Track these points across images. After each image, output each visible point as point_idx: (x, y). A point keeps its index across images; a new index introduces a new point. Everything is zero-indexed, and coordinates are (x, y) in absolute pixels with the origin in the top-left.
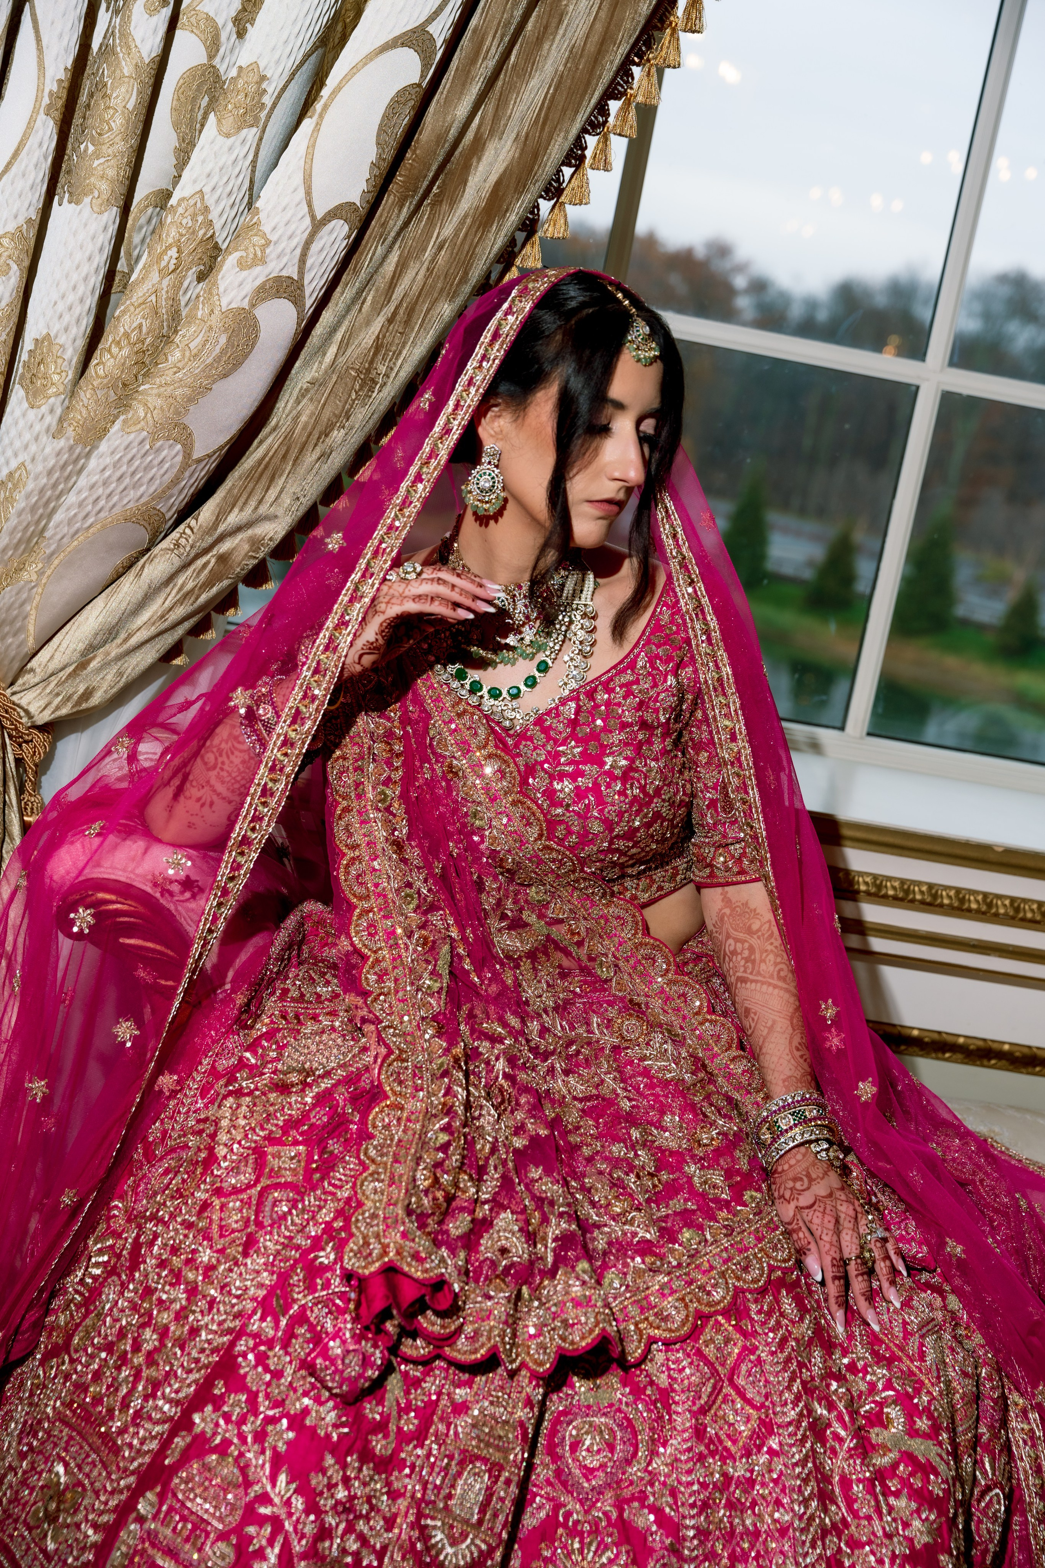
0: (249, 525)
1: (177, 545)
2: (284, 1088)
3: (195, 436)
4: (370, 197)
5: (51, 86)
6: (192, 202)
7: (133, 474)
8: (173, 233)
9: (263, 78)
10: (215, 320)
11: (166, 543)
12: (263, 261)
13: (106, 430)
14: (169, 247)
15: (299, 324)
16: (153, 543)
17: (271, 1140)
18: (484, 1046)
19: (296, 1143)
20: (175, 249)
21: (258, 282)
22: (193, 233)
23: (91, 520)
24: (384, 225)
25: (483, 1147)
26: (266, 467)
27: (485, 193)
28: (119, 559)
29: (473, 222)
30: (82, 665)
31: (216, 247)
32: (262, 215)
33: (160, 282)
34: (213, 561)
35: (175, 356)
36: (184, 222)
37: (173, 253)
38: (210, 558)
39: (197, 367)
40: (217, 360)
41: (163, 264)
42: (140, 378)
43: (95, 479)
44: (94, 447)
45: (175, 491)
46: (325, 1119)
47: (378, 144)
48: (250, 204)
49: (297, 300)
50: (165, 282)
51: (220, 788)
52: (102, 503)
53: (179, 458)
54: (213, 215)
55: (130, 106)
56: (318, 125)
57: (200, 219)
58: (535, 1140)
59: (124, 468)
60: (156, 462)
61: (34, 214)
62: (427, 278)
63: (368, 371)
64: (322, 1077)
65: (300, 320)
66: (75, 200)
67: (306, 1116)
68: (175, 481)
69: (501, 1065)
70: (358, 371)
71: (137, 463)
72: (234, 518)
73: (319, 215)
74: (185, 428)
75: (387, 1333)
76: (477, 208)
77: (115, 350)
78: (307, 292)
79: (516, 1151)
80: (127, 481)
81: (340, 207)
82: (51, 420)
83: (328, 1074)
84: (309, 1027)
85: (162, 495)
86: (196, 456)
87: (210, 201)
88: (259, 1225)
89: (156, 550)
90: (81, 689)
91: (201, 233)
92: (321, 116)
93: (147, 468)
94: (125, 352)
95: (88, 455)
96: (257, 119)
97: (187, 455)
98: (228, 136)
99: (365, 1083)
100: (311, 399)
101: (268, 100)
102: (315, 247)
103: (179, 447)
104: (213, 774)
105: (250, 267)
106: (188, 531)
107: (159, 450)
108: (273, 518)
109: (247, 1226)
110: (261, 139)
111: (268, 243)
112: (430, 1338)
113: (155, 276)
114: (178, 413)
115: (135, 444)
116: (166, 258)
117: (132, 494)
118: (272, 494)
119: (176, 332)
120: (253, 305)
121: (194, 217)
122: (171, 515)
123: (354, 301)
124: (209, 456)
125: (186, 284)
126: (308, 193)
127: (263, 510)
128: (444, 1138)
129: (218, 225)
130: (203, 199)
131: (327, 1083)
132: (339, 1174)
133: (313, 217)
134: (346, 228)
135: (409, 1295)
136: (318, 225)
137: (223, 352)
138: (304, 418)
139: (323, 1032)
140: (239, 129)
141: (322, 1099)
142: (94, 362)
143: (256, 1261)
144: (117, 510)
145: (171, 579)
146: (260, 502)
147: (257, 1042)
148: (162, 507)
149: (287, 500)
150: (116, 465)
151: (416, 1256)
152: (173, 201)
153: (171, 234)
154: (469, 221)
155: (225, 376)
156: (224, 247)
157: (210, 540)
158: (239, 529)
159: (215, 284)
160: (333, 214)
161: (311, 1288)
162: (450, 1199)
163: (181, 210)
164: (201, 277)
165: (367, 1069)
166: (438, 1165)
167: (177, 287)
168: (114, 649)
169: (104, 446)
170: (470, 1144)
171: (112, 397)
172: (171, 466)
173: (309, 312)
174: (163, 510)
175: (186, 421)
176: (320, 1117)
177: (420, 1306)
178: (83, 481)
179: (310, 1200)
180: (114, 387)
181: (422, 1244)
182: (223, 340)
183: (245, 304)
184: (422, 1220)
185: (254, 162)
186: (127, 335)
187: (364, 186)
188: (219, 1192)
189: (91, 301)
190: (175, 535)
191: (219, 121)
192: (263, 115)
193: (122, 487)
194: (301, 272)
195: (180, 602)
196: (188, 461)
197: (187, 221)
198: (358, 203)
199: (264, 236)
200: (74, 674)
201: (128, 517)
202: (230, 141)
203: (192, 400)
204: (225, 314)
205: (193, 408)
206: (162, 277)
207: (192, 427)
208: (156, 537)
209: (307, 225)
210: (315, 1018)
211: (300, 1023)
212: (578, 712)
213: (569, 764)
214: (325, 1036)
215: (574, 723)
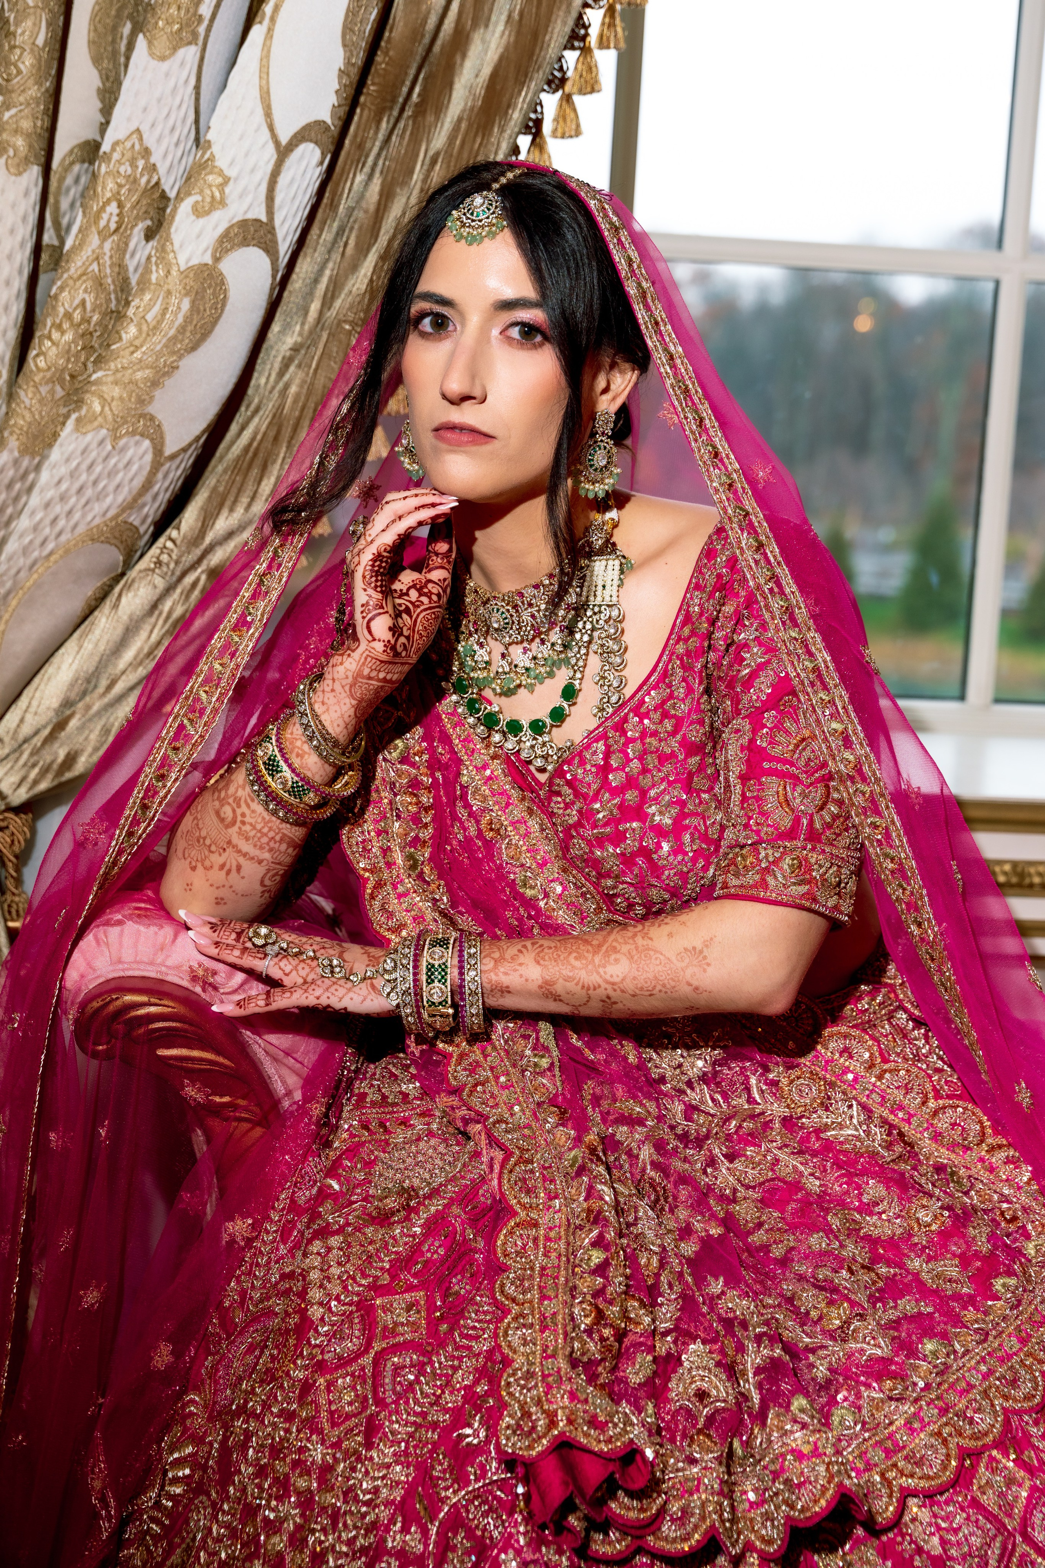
1: (159, 563)
2: (383, 1219)
3: (166, 428)
4: (342, 111)
6: (128, 145)
7: (95, 483)
8: (110, 185)
10: (174, 282)
11: (146, 562)
12: (223, 203)
13: (55, 436)
14: (108, 202)
15: (274, 277)
16: (128, 565)
17: (377, 1289)
18: (622, 1132)
19: (410, 1288)
20: (114, 204)
21: (221, 230)
22: (135, 181)
23: (50, 546)
24: (360, 146)
25: (648, 1261)
26: (255, 454)
27: (480, 91)
28: (90, 589)
29: (470, 126)
30: (60, 725)
31: (164, 196)
32: (215, 149)
33: (101, 247)
34: (204, 578)
35: (129, 332)
36: (122, 170)
37: (113, 208)
38: (199, 574)
39: (158, 341)
40: (182, 330)
41: (102, 223)
42: (90, 366)
43: (49, 494)
44: (44, 457)
45: (148, 497)
46: (441, 1251)
47: (344, 45)
48: (197, 140)
49: (270, 249)
50: (107, 245)
51: (246, 847)
52: (62, 523)
53: (149, 457)
54: (156, 158)
55: (40, 41)
56: (270, 30)
57: (141, 163)
58: (707, 1242)
59: (84, 477)
60: (121, 465)
64: (429, 1197)
65: (275, 271)
67: (415, 1251)
68: (146, 487)
69: (646, 1153)
70: (353, 324)
71: (98, 469)
72: (221, 524)
73: (284, 139)
74: (152, 418)
75: (571, 1530)
76: (472, 108)
77: (55, 335)
78: (280, 233)
79: (689, 1261)
80: (89, 493)
81: (308, 127)
83: (435, 1192)
84: (400, 1136)
85: (133, 504)
86: (168, 452)
87: (150, 141)
88: (380, 1403)
89: (133, 574)
90: (62, 754)
91: (143, 181)
92: (273, 20)
93: (111, 474)
94: (69, 336)
95: (38, 468)
96: (195, 35)
97: (158, 451)
98: (163, 58)
99: (484, 1198)
100: (299, 366)
101: (205, 10)
102: (283, 180)
103: (147, 443)
104: (233, 831)
105: (208, 213)
106: (169, 544)
107: (123, 450)
109: (364, 1406)
110: (202, 59)
111: (227, 180)
112: (627, 1528)
113: (94, 240)
114: (141, 402)
115: (94, 445)
116: (105, 216)
117: (97, 508)
119: (128, 303)
120: (217, 260)
121: (132, 163)
122: (146, 528)
123: (335, 242)
124: (184, 450)
125: (132, 245)
126: (268, 114)
128: (597, 1257)
129: (162, 169)
130: (141, 139)
131: (435, 1206)
132: (471, 1320)
133: (277, 143)
134: (318, 153)
135: (593, 1475)
136: (284, 152)
137: (188, 320)
138: (293, 389)
139: (419, 1139)
140: (175, 49)
141: (434, 1226)
142: (33, 353)
143: (384, 1452)
144: (81, 529)
145: (154, 606)
146: (253, 498)
147: (337, 1163)
148: (134, 519)
150: (73, 474)
151: (593, 1422)
152: (105, 147)
153: (108, 187)
154: (464, 125)
155: (194, 348)
156: (172, 194)
157: (198, 552)
158: (229, 535)
159: (168, 238)
160: (300, 137)
161: (462, 1480)
162: (621, 1335)
163: (116, 156)
164: (149, 235)
165: (484, 1180)
166: (599, 1293)
167: (121, 249)
168: (96, 700)
169: (55, 454)
170: (632, 1259)
171: (60, 392)
172: (141, 468)
173: (284, 260)
174: (136, 523)
175: (151, 409)
176: (435, 1250)
177: (610, 1489)
178: (35, 500)
179: (440, 1360)
180: (61, 381)
181: (599, 1404)
182: (186, 305)
183: (208, 259)
184: (590, 1369)
185: (197, 88)
186: (68, 316)
187: (333, 100)
188: (321, 1367)
189: (20, 283)
190: (154, 551)
191: (150, 43)
192: (202, 29)
193: (83, 501)
194: (270, 211)
195: (168, 633)
196: (159, 459)
197: (125, 169)
198: (329, 121)
199: (221, 173)
200: (51, 738)
201: (94, 537)
202: (165, 65)
203: (155, 384)
204: (184, 274)
205: (158, 393)
206: (103, 240)
207: (160, 416)
208: (131, 557)
209: (270, 154)
210: (405, 1123)
211: (387, 1131)
212: (607, 755)
213: (605, 825)
214: (422, 1144)
215: (605, 769)
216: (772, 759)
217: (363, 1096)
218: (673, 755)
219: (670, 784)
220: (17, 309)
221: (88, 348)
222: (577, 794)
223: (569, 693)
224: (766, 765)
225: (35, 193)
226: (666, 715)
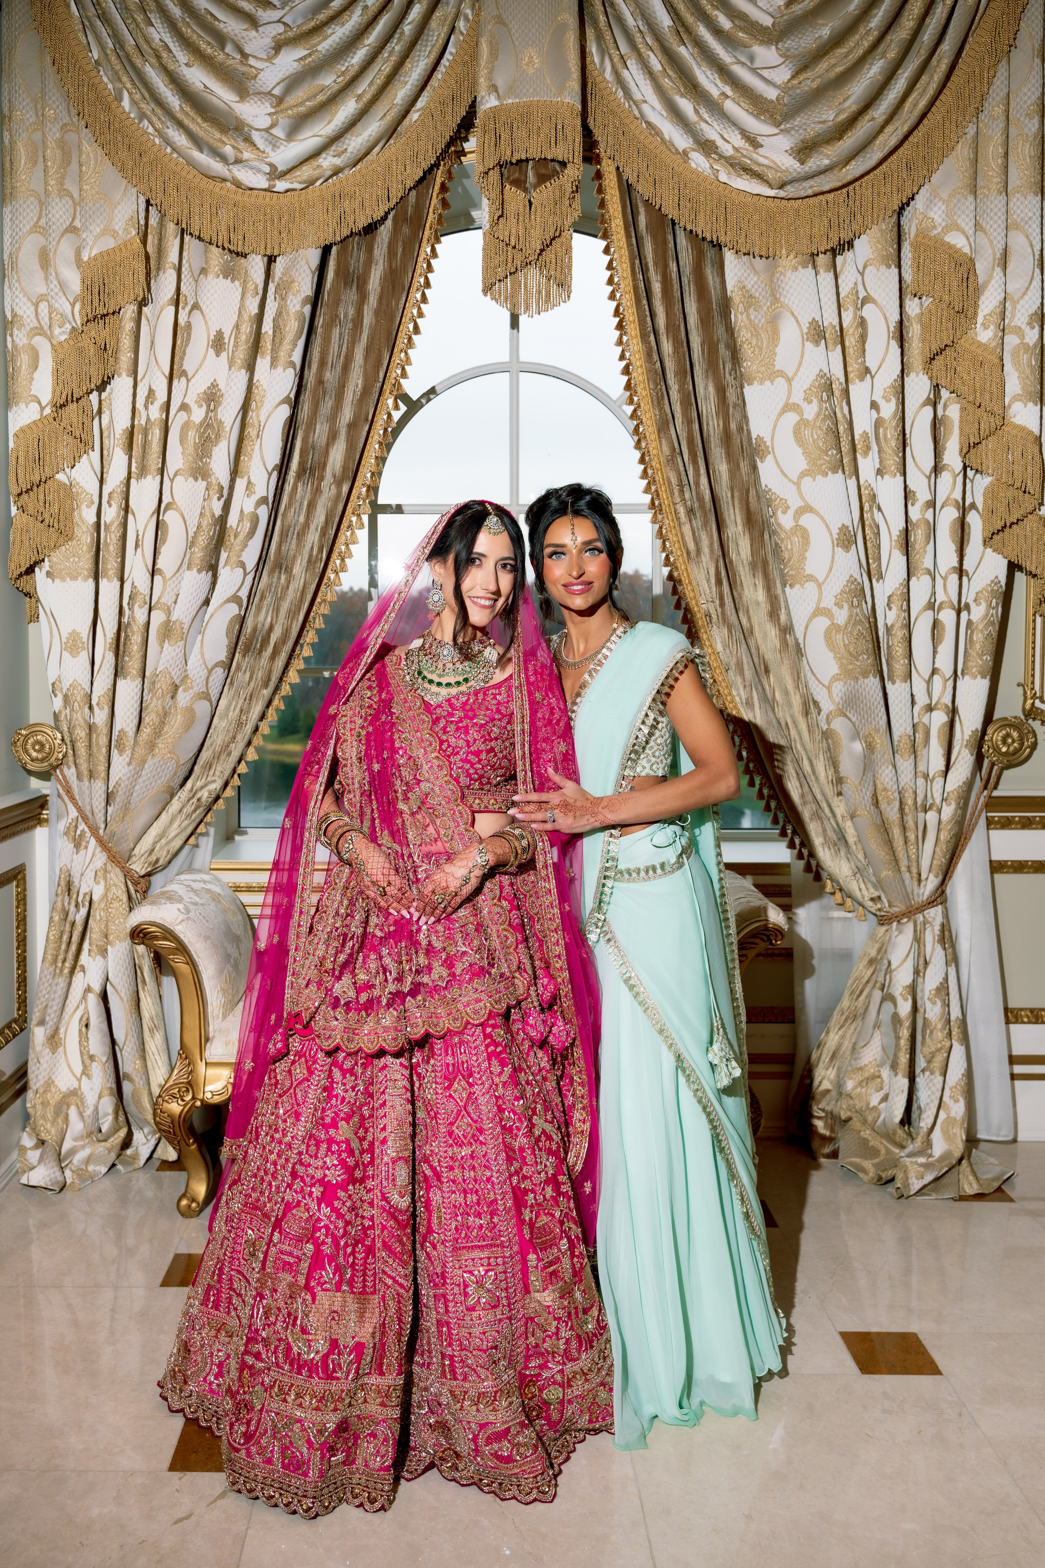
0: (205, 786)
1: (180, 798)
3: (180, 756)
4: (230, 657)
5: (109, 640)
6: (165, 672)
7: (160, 773)
10: (179, 712)
11: (176, 798)
12: (192, 688)
13: (147, 760)
14: (160, 689)
16: (171, 799)
21: (193, 695)
22: (167, 682)
23: (146, 794)
24: (237, 665)
28: (159, 807)
30: (153, 850)
35: (167, 729)
36: (163, 678)
37: (162, 690)
38: (195, 800)
39: (176, 730)
40: (183, 727)
42: (156, 739)
44: (143, 767)
45: (176, 777)
48: (185, 667)
50: (160, 703)
52: (147, 787)
54: (173, 674)
57: (169, 676)
60: (166, 769)
61: (110, 686)
66: (125, 678)
68: (175, 774)
71: (160, 770)
72: (199, 784)
73: (210, 667)
77: (145, 730)
78: (211, 695)
81: (216, 663)
82: (127, 760)
86: (181, 763)
87: (171, 668)
89: (173, 801)
92: (205, 633)
93: (164, 771)
94: (148, 730)
97: (178, 763)
101: (185, 631)
102: (211, 679)
105: (189, 690)
106: (183, 792)
108: (214, 781)
114: (171, 749)
116: (159, 693)
117: (161, 781)
118: (212, 771)
119: (166, 719)
120: (193, 704)
121: (166, 677)
122: (177, 786)
124: (187, 762)
125: (167, 701)
126: (205, 660)
127: (209, 779)
130: (168, 669)
134: (222, 670)
136: (210, 672)
140: (177, 642)
142: (139, 735)
144: (155, 788)
148: (172, 784)
149: (218, 773)
150: (150, 772)
152: (160, 670)
158: (202, 788)
159: (178, 699)
160: (216, 666)
163: (162, 674)
164: (172, 698)
167: (165, 702)
168: (163, 841)
169: (146, 765)
171: (147, 747)
173: (214, 702)
174: (173, 786)
175: (175, 751)
180: (147, 743)
182: (184, 719)
183: (190, 704)
186: (149, 723)
187: (226, 654)
194: (207, 687)
198: (225, 660)
200: (150, 854)
201: (158, 791)
204: (183, 709)
208: (172, 796)
220: (136, 721)
221: (155, 733)
225: (140, 686)
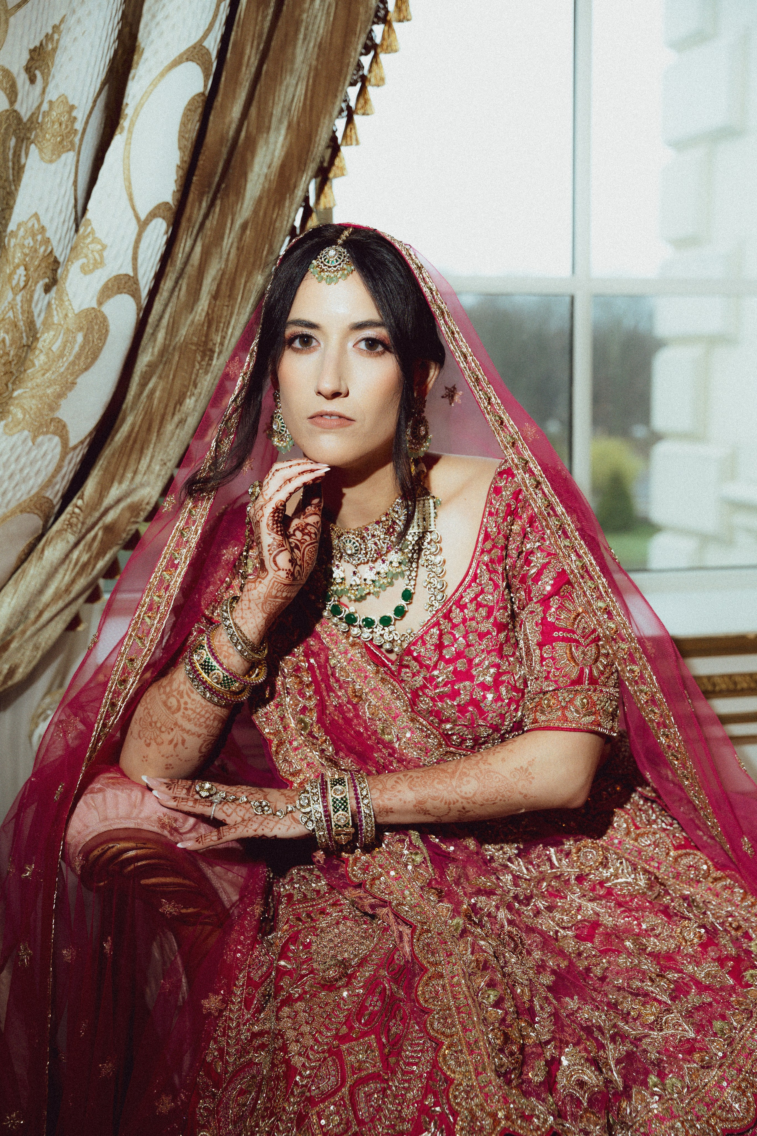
0: (128, 494)
1: (71, 525)
4: (180, 195)
6: (30, 224)
7: (21, 470)
9: (72, 108)
10: (71, 322)
11: (59, 525)
12: (102, 263)
14: (18, 266)
15: (138, 315)
17: (340, 1038)
18: (481, 901)
19: (363, 1034)
20: (22, 268)
21: (102, 283)
22: (36, 251)
25: (522, 991)
26: (135, 442)
27: (273, 177)
30: (4, 647)
31: (56, 261)
32: (94, 225)
33: (14, 299)
34: (101, 533)
35: (39, 359)
36: (26, 243)
37: (21, 271)
38: (98, 532)
39: (62, 366)
40: (78, 356)
41: (14, 282)
42: (10, 385)
45: (59, 478)
46: (379, 1004)
47: (179, 148)
48: (76, 220)
49: (135, 294)
50: (19, 298)
51: (188, 726)
53: (58, 449)
54: (49, 234)
56: (128, 139)
57: (39, 237)
58: (559, 973)
59: (13, 467)
60: (39, 456)
62: (238, 256)
63: (206, 343)
64: (360, 965)
65: (139, 309)
67: (362, 1006)
68: (58, 470)
69: (502, 914)
70: (197, 344)
71: (23, 460)
73: (143, 216)
74: (60, 421)
76: (270, 190)
78: (142, 285)
79: (549, 988)
80: (17, 477)
81: (158, 207)
83: (364, 962)
84: (323, 922)
85: (49, 483)
89: (51, 533)
90: (5, 669)
91: (42, 249)
92: (130, 132)
93: (32, 463)
96: (72, 143)
97: (65, 444)
98: (51, 161)
99: (398, 961)
100: (160, 377)
101: (79, 126)
102: (143, 245)
103: (56, 439)
104: (178, 715)
105: (91, 271)
106: (77, 510)
107: (40, 445)
110: (78, 161)
111: (104, 247)
113: (10, 295)
115: (20, 443)
116: (16, 277)
117: (24, 489)
118: (144, 464)
119: (36, 339)
120: (100, 303)
121: (34, 236)
122: (56, 501)
123: (174, 288)
124: (82, 442)
125: (36, 297)
126: (131, 199)
127: (137, 480)
128: (494, 995)
129: (54, 242)
130: (38, 220)
131: (369, 971)
132: (409, 1052)
133: (138, 219)
134: (165, 225)
136: (143, 225)
137: (82, 347)
138: (158, 394)
139: (338, 923)
141: (371, 986)
144: (13, 505)
145: (67, 556)
146: (135, 472)
147: (285, 948)
148: (49, 494)
150: (5, 465)
152: (12, 227)
153: (16, 256)
155: (86, 369)
157: (97, 514)
158: (119, 500)
159: (63, 291)
160: (153, 215)
162: (522, 1049)
163: (21, 232)
164: (47, 289)
165: (396, 948)
166: (502, 1021)
167: (30, 301)
170: (513, 993)
172: (53, 457)
173: (144, 302)
174: (51, 497)
176: (375, 1004)
179: (395, 1085)
181: (522, 1102)
182: (80, 338)
183: (94, 305)
184: (507, 1078)
185: (75, 182)
187: (173, 187)
188: (310, 1101)
190: (64, 517)
191: (41, 150)
192: (77, 140)
193: (13, 485)
194: (135, 269)
195: (79, 574)
196: (66, 449)
197: (29, 242)
198: (171, 202)
199: (99, 242)
201: (23, 509)
202: (53, 167)
203: (60, 396)
204: (78, 315)
205: (63, 402)
206: (15, 295)
207: (65, 419)
209: (133, 228)
210: (323, 911)
211: (313, 920)
212: (441, 636)
213: (445, 685)
214: (341, 926)
215: (440, 647)
216: (559, 630)
217: (290, 896)
218: (489, 633)
219: (489, 653)
221: (9, 373)
222: (421, 665)
223: (407, 596)
224: (556, 634)
226: (479, 605)
